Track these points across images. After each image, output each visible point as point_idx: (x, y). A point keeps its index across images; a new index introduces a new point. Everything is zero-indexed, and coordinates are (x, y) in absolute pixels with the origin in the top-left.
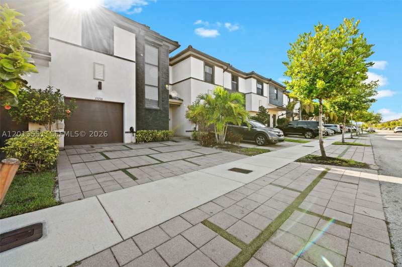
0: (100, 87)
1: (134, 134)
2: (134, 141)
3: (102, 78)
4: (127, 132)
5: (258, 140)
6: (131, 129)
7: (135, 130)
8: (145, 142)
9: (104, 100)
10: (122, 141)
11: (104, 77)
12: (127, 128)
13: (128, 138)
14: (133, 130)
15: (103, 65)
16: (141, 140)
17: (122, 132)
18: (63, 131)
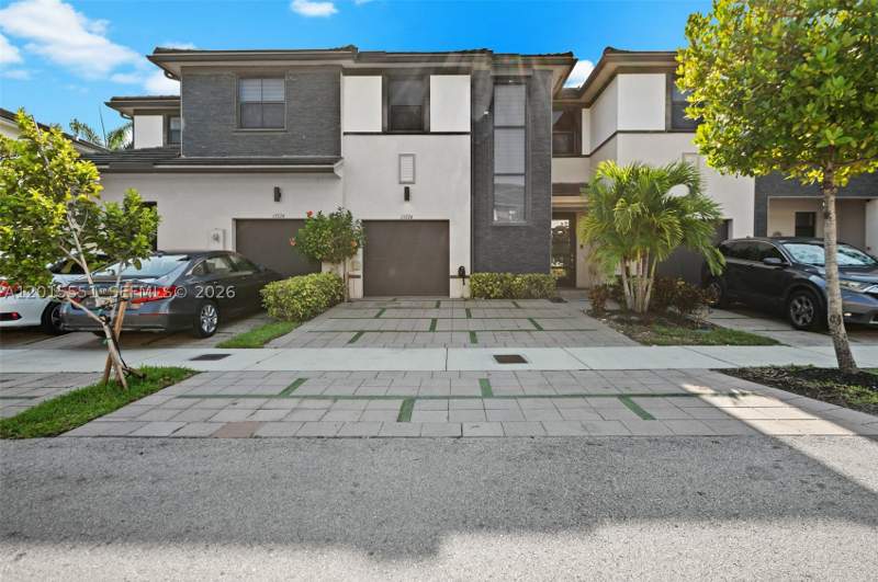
0: (407, 197)
1: (467, 281)
2: (467, 295)
3: (410, 179)
4: (454, 277)
5: (796, 307)
6: (462, 271)
7: (468, 273)
8: (488, 297)
9: (414, 218)
10: (447, 293)
11: (414, 178)
12: (454, 271)
13: (457, 288)
14: (464, 272)
15: (413, 155)
16: (479, 294)
17: (447, 277)
18: (360, 273)
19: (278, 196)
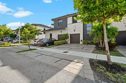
0: (75, 31)
7: (82, 40)
11: (75, 28)
12: (80, 40)
13: (81, 43)
15: (75, 26)
16: (84, 43)
17: (80, 41)
18: (70, 40)
19: (61, 32)
